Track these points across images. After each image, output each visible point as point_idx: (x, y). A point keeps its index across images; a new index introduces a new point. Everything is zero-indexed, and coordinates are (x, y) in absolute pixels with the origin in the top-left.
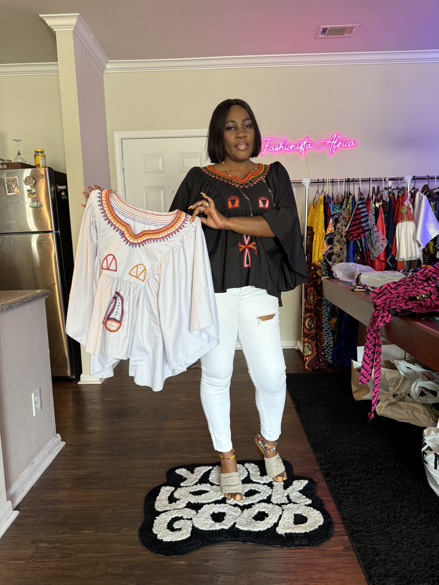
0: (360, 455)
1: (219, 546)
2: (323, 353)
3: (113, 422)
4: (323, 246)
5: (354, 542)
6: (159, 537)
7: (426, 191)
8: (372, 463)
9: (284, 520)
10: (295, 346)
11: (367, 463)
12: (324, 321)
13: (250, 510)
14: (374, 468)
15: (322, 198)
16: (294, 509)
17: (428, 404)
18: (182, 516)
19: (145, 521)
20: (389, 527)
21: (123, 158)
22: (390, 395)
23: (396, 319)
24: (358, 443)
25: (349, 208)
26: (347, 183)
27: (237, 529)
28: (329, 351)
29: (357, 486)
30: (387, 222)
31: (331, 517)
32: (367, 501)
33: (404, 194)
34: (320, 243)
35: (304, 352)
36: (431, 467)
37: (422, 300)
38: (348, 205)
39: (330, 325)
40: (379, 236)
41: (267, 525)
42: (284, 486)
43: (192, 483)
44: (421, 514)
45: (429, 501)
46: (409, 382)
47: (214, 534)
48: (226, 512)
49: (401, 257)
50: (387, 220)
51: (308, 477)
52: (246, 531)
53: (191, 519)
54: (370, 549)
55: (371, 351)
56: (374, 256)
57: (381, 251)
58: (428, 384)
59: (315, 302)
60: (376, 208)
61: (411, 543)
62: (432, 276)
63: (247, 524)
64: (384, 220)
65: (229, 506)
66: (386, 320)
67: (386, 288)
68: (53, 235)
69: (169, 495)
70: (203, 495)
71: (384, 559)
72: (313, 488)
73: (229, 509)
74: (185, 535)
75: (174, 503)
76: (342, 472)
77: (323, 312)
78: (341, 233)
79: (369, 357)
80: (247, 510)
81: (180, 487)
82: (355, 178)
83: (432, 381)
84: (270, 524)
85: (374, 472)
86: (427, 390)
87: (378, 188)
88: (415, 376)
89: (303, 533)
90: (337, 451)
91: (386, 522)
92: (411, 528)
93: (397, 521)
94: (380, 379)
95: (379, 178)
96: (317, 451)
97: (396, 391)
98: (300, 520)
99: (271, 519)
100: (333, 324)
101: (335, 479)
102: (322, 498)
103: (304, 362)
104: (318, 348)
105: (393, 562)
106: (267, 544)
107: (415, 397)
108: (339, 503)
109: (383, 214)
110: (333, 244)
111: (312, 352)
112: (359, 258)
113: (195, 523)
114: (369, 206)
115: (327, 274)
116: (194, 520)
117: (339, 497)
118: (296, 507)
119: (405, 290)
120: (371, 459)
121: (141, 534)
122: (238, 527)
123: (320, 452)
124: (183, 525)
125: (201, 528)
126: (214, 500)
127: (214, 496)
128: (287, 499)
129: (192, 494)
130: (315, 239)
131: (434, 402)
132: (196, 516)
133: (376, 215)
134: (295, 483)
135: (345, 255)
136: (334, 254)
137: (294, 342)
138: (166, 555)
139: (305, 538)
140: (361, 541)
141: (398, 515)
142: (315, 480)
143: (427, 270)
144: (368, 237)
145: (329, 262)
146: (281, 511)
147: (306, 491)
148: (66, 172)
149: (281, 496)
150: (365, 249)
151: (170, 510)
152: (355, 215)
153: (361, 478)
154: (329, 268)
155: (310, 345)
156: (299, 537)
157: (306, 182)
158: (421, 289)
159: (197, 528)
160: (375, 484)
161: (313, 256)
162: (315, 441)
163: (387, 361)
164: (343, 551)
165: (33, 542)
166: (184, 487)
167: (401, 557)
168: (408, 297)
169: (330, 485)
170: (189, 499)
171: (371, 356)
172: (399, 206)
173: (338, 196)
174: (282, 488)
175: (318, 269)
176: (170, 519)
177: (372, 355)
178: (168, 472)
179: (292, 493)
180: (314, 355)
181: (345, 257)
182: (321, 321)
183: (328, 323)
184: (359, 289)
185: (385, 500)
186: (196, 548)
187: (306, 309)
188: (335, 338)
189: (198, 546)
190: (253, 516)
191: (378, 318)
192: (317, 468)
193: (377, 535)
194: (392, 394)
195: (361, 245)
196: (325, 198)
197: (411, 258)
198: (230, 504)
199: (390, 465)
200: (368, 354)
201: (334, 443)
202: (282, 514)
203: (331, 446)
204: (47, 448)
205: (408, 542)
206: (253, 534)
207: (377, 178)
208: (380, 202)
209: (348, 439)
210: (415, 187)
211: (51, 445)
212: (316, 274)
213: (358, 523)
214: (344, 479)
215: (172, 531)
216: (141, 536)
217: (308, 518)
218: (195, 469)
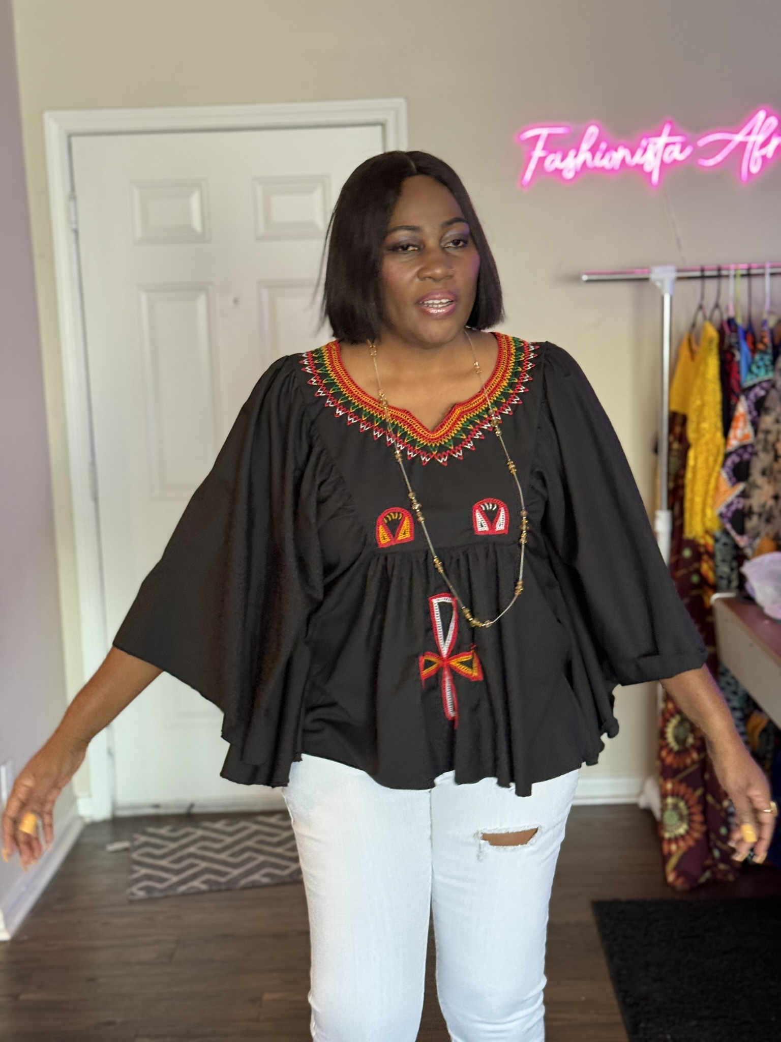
2: (724, 831)
4: (717, 488)
10: (638, 796)
15: (712, 329)
21: (75, 197)
34: (710, 476)
35: (663, 826)
100: (757, 732)
103: (664, 859)
104: (709, 815)
111: (688, 825)
130: (691, 462)
136: (754, 513)
137: (638, 780)
145: (738, 538)
155: (682, 804)
157: (664, 276)
161: (688, 513)
173: (765, 321)
175: (705, 557)
180: (697, 835)
183: (742, 729)
196: (721, 329)
212: (698, 571)
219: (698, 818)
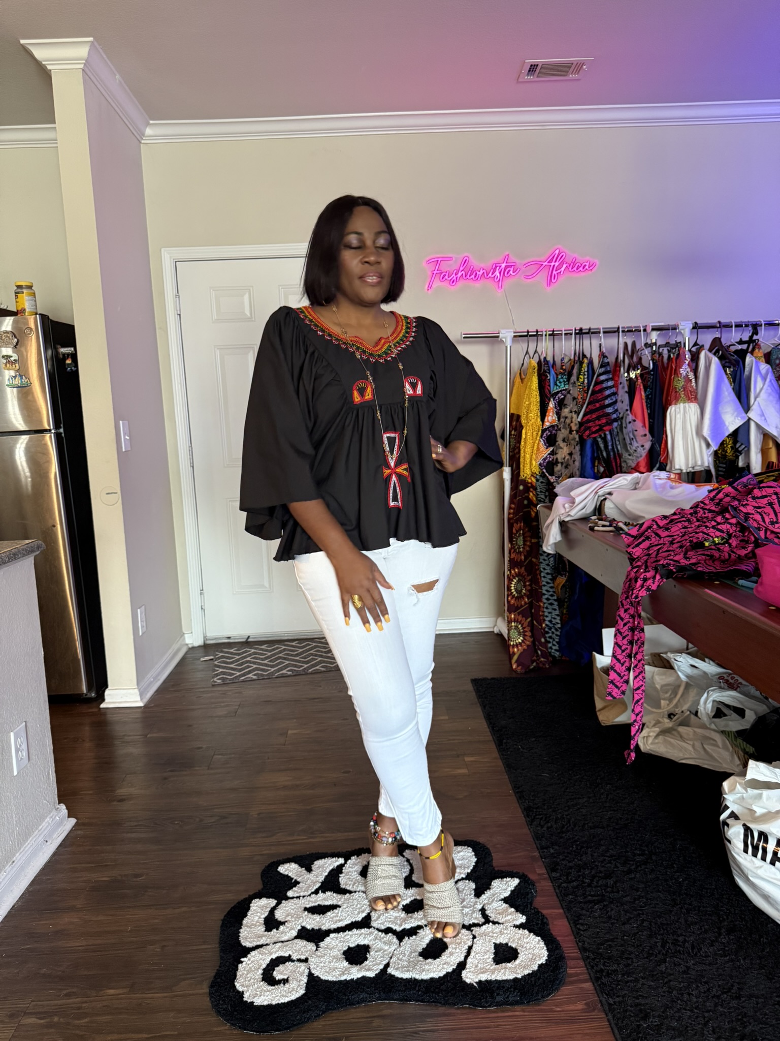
0: (612, 828)
1: (358, 1010)
2: (543, 640)
3: (165, 779)
4: (538, 449)
5: (602, 993)
6: (247, 997)
7: (717, 348)
8: (633, 842)
9: (477, 956)
10: (494, 627)
11: (624, 842)
12: (544, 581)
13: (415, 939)
14: (635, 852)
15: (534, 363)
16: (495, 935)
17: (731, 732)
18: (290, 955)
19: (220, 967)
20: (665, 962)
21: (179, 296)
22: (662, 714)
23: (669, 584)
24: (608, 805)
25: (582, 380)
26: (578, 336)
27: (392, 976)
28: (554, 636)
29: (606, 886)
30: (651, 404)
31: (561, 947)
32: (626, 915)
33: (678, 355)
34: (534, 443)
35: (509, 640)
36: (738, 848)
37: (713, 547)
38: (581, 376)
39: (554, 590)
40: (636, 431)
41: (445, 966)
42: (475, 890)
43: (307, 891)
44: (723, 937)
45: (735, 910)
46: (695, 690)
47: (349, 987)
48: (370, 944)
49: (677, 467)
50: (651, 401)
51: (518, 871)
52: (407, 979)
53: (306, 960)
54: (631, 1006)
55: (626, 639)
56: (629, 465)
57: (641, 456)
58: (728, 697)
59: (528, 549)
60: (630, 380)
61: (705, 992)
62: (731, 505)
63: (409, 966)
64: (644, 401)
65: (376, 932)
66: (652, 585)
67: (650, 527)
68: (51, 437)
69: (266, 914)
70: (329, 914)
71: (658, 1025)
72: (527, 894)
73: (376, 938)
74: (294, 992)
75: (275, 930)
76: (580, 860)
77: (542, 566)
78: (569, 425)
79: (623, 651)
80: (409, 938)
81: (287, 898)
82: (592, 327)
83: (735, 690)
84: (451, 966)
85: (638, 859)
86: (728, 706)
87: (634, 344)
88: (705, 681)
89: (510, 980)
90: (571, 822)
91: (659, 953)
92: (705, 964)
93: (679, 951)
94: (643, 691)
95: (634, 327)
96: (535, 823)
97: (673, 707)
98: (504, 955)
99: (451, 954)
100: (560, 587)
101: (568, 874)
102: (545, 912)
103: (510, 657)
104: (535, 632)
105: (674, 1029)
106: (446, 1003)
107: (705, 719)
108: (575, 921)
109: (643, 390)
110: (557, 444)
111: (523, 638)
112: (602, 469)
113: (314, 968)
114: (619, 377)
115: (548, 497)
116: (311, 961)
117: (574, 909)
118: (497, 930)
119: (683, 530)
120: (632, 835)
121: (212, 993)
122: (393, 973)
123: (540, 824)
124: (291, 972)
125: (323, 977)
126: (349, 922)
127: (348, 915)
128: (481, 916)
129: (309, 912)
130: (524, 436)
131: (741, 728)
132: (314, 954)
133: (631, 393)
134: (495, 885)
135: (577, 464)
136: (559, 463)
137: (493, 619)
138: (260, 1032)
139: (515, 989)
140: (616, 992)
141: (681, 939)
142: (532, 877)
143: (722, 493)
144: (618, 432)
145: (550, 477)
146: (471, 940)
147: (515, 898)
148: (73, 322)
149: (470, 910)
150: (612, 454)
151: (267, 945)
152: (593, 393)
153: (614, 870)
154: (551, 487)
155: (520, 626)
156: (503, 987)
157: (507, 336)
158: (711, 529)
159: (317, 977)
160: (638, 882)
161: (521, 466)
162: (531, 804)
163: (656, 654)
164: (583, 1011)
165: (12, 1016)
166: (293, 898)
167: (689, 1019)
168: (689, 544)
169: (559, 887)
170: (303, 922)
171: (627, 648)
172: (671, 376)
173: (562, 359)
174: (473, 895)
175: (531, 490)
176: (268, 961)
177: (629, 647)
178: (264, 871)
179: (490, 904)
180: (528, 643)
181: (577, 468)
182: (539, 582)
183: (552, 585)
184: (603, 526)
185: (657, 912)
186: (315, 1017)
187: (511, 561)
188: (565, 612)
189: (318, 1012)
190: (420, 949)
191: (636, 581)
192: (535, 854)
193: (643, 978)
194: (666, 713)
195: (606, 446)
196: (539, 363)
197: (693, 468)
198: (378, 929)
199: (665, 844)
200: (621, 644)
201: (565, 807)
202: (472, 946)
203: (560, 813)
204: (40, 833)
205: (700, 991)
206: (420, 986)
207: (631, 327)
208: (638, 369)
209: (589, 798)
210: (698, 342)
211: (47, 826)
212: (528, 498)
213: (609, 958)
214: (584, 873)
215: (272, 986)
216: (213, 997)
217: (519, 951)
218: (313, 864)
219: (529, 634)
